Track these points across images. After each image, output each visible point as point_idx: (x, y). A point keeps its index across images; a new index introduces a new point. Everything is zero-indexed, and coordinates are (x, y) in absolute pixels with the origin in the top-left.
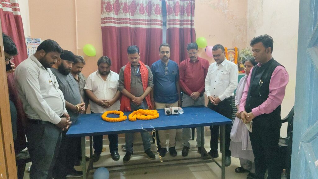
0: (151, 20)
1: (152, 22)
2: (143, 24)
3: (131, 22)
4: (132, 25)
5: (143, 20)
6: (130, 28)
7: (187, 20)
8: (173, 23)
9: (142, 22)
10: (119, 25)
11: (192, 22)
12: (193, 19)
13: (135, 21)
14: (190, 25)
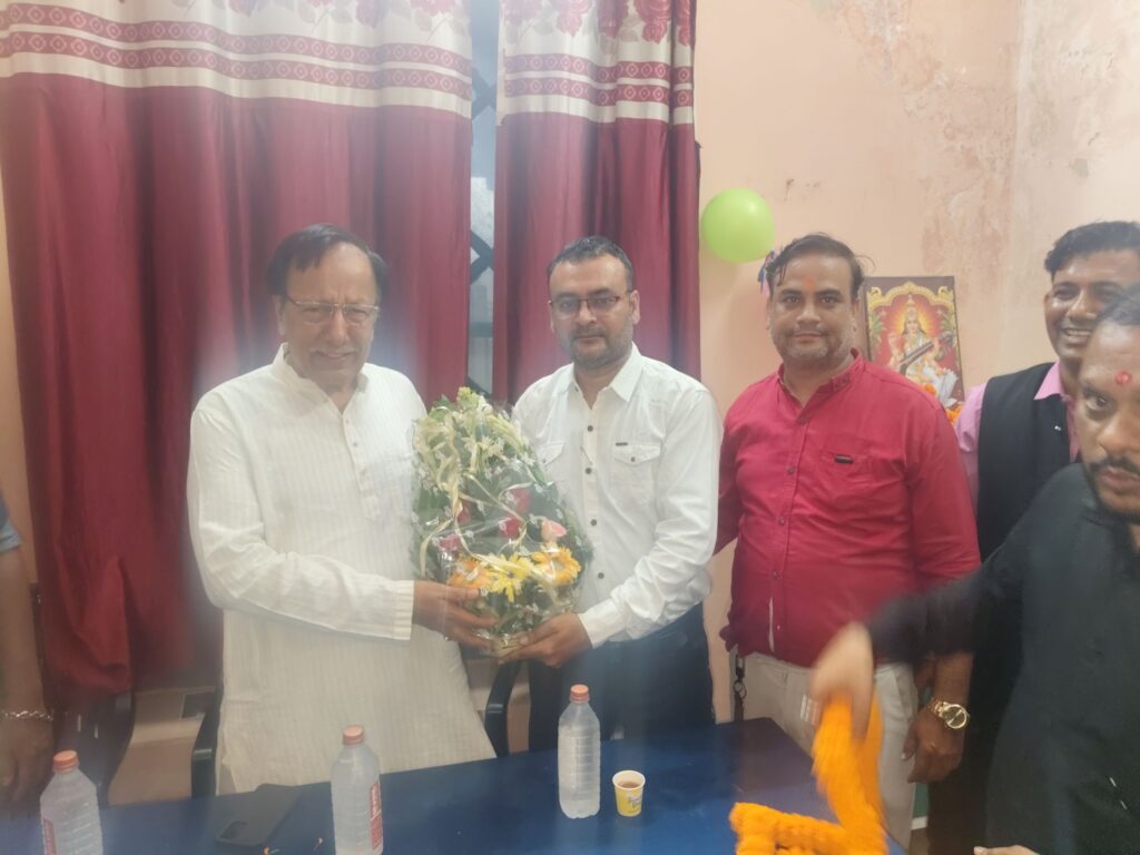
0: (380, 53)
1: (389, 65)
2: (321, 76)
3: (231, 56)
4: (233, 81)
5: (322, 48)
6: (222, 98)
7: (640, 65)
8: (544, 81)
9: (315, 61)
10: (138, 72)
11: (679, 82)
12: (688, 64)
13: (260, 51)
14: (663, 101)
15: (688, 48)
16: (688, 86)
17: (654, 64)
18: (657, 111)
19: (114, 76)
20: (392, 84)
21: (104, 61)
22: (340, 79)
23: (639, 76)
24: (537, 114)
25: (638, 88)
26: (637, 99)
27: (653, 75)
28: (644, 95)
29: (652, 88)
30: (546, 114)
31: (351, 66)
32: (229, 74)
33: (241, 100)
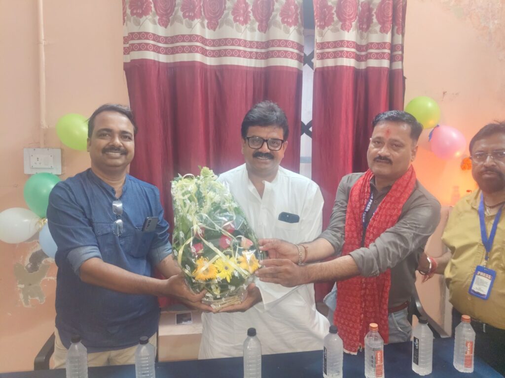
0: (268, 44)
1: (271, 49)
2: (245, 55)
3: (207, 48)
4: (208, 58)
5: (245, 43)
6: (203, 65)
7: (378, 44)
8: (335, 52)
9: (242, 48)
10: (172, 56)
11: (396, 51)
12: (400, 43)
13: (220, 45)
14: (388, 59)
15: (401, 36)
16: (400, 53)
17: (385, 43)
18: (385, 63)
19: (162, 58)
20: (272, 57)
21: (159, 52)
22: (250, 56)
23: (378, 48)
24: (332, 67)
25: (377, 54)
26: (377, 58)
27: (385, 48)
28: (380, 56)
29: (384, 53)
30: (336, 67)
31: (255, 50)
32: (206, 55)
33: (211, 66)
